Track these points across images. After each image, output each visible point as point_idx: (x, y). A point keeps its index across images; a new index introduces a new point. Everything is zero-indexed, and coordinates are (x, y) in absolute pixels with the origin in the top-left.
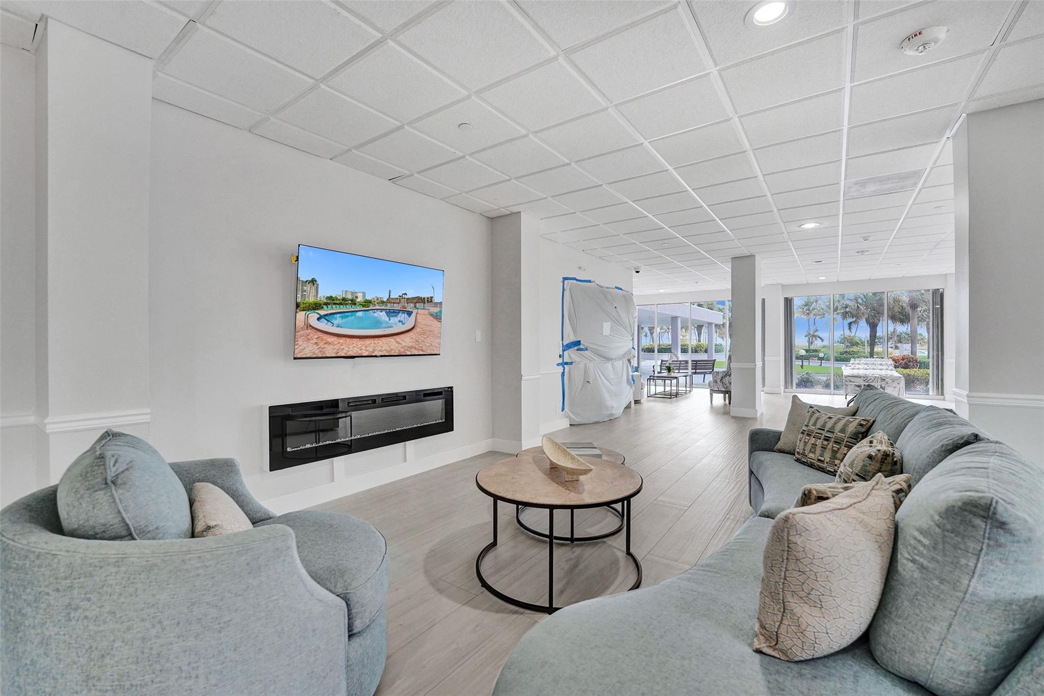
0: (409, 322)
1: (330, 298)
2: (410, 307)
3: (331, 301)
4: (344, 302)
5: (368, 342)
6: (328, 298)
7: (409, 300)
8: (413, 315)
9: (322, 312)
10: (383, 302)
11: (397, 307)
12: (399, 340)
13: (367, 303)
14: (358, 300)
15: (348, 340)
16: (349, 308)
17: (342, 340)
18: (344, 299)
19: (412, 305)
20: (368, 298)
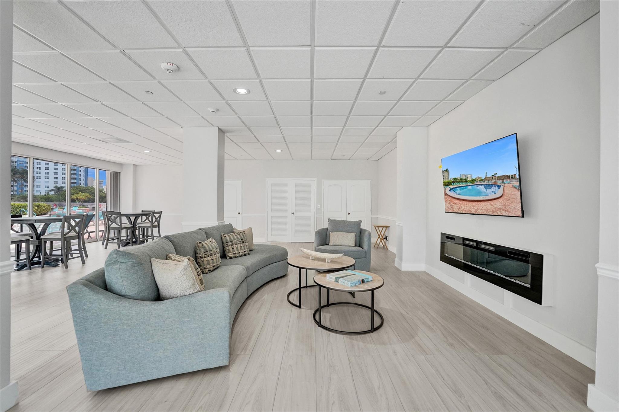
0: (499, 193)
1: (455, 179)
2: (499, 182)
3: (455, 180)
4: (461, 180)
5: (474, 204)
6: (454, 179)
7: (499, 178)
8: (502, 188)
9: (451, 187)
10: (482, 180)
11: (490, 183)
12: (493, 204)
13: (473, 181)
14: (469, 179)
15: (464, 202)
16: (464, 184)
17: (461, 202)
18: (461, 179)
19: (501, 181)
20: (474, 178)
